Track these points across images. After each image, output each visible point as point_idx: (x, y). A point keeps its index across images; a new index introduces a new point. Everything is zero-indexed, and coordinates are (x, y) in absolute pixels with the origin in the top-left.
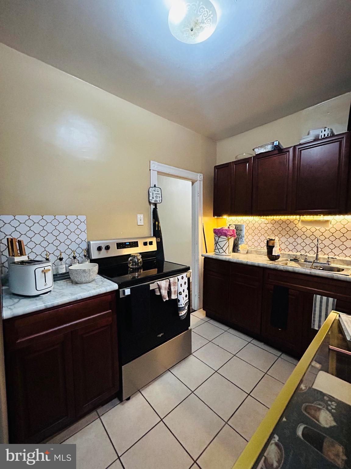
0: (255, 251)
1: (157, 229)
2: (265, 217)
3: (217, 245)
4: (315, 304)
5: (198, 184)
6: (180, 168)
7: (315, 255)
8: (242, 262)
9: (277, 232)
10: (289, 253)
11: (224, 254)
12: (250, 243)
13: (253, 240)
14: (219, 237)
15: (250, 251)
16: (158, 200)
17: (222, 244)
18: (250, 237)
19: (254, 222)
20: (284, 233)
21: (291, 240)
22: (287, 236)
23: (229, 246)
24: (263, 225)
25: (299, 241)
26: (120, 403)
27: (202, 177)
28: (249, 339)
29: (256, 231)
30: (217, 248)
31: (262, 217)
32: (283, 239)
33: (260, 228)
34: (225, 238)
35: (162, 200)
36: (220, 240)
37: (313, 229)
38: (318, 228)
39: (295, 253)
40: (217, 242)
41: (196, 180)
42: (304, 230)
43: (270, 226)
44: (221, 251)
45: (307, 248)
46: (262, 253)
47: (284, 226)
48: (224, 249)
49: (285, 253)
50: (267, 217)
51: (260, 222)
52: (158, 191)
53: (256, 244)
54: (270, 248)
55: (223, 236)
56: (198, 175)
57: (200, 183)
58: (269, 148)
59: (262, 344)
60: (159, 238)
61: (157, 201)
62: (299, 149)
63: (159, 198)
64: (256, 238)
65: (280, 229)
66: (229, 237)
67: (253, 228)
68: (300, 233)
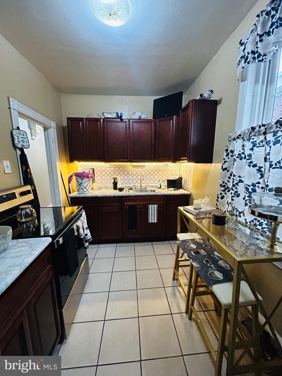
0: (104, 187)
1: (29, 177)
2: (109, 163)
3: (81, 185)
4: (150, 210)
5: (53, 131)
6: (38, 113)
7: (140, 185)
8: (106, 196)
9: (117, 173)
10: (125, 185)
11: (87, 192)
12: (99, 182)
13: (106, 180)
14: (82, 179)
15: (101, 187)
16: (25, 144)
17: (85, 185)
18: (99, 178)
19: (101, 166)
20: (121, 173)
21: (126, 177)
22: (124, 175)
23: (90, 185)
24: (108, 169)
25: (130, 177)
26: (62, 345)
27: (55, 125)
28: (115, 245)
29: (103, 173)
30: (80, 188)
31: (107, 163)
32: (122, 177)
33: (106, 171)
34: (87, 179)
35: (29, 145)
36: (83, 181)
37: (137, 170)
38: (139, 169)
39: (128, 185)
40: (81, 184)
41: (51, 127)
42: (132, 171)
43: (112, 169)
44: (85, 190)
45: (135, 181)
46: (109, 187)
47: (121, 169)
48: (87, 188)
49: (123, 186)
50: (110, 163)
51: (106, 166)
52: (24, 135)
53: (104, 182)
54: (115, 184)
55: (86, 178)
56: (52, 122)
57: (54, 130)
58: (114, 116)
59: (123, 243)
60: (33, 186)
61: (24, 146)
62: (132, 121)
63: (26, 142)
64: (104, 177)
65: (119, 171)
66: (90, 179)
67: (101, 171)
68: (130, 173)
